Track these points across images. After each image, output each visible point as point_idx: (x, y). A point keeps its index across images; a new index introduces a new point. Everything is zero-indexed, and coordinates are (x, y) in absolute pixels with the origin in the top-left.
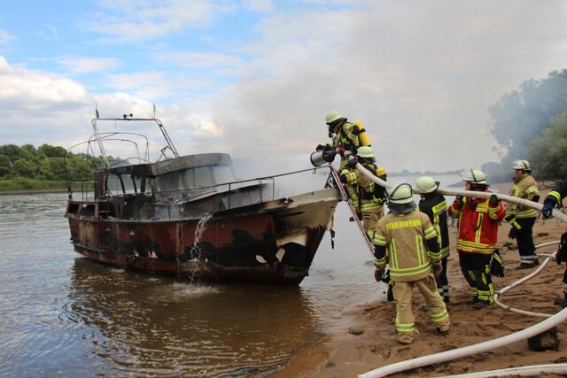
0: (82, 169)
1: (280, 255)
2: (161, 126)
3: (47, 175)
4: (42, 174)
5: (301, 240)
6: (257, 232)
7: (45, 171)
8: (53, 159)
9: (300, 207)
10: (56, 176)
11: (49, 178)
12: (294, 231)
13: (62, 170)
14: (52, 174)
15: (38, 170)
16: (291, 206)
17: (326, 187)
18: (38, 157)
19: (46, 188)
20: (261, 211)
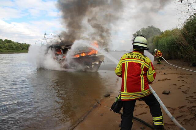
0: (18, 47)
2: (59, 37)
3: (7, 48)
4: (5, 48)
5: (97, 63)
7: (6, 47)
8: (9, 44)
9: (98, 56)
10: (10, 49)
11: (8, 49)
12: (96, 61)
13: (11, 47)
14: (8, 48)
15: (4, 47)
16: (96, 56)
18: (4, 43)
19: (7, 52)
20: (89, 57)
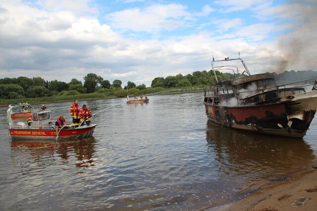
1: (290, 124)
2: (242, 62)
5: (300, 117)
6: (277, 112)
9: (298, 100)
12: (296, 112)
15: (208, 81)
16: (293, 100)
17: (313, 90)
18: (208, 76)
20: (278, 103)
